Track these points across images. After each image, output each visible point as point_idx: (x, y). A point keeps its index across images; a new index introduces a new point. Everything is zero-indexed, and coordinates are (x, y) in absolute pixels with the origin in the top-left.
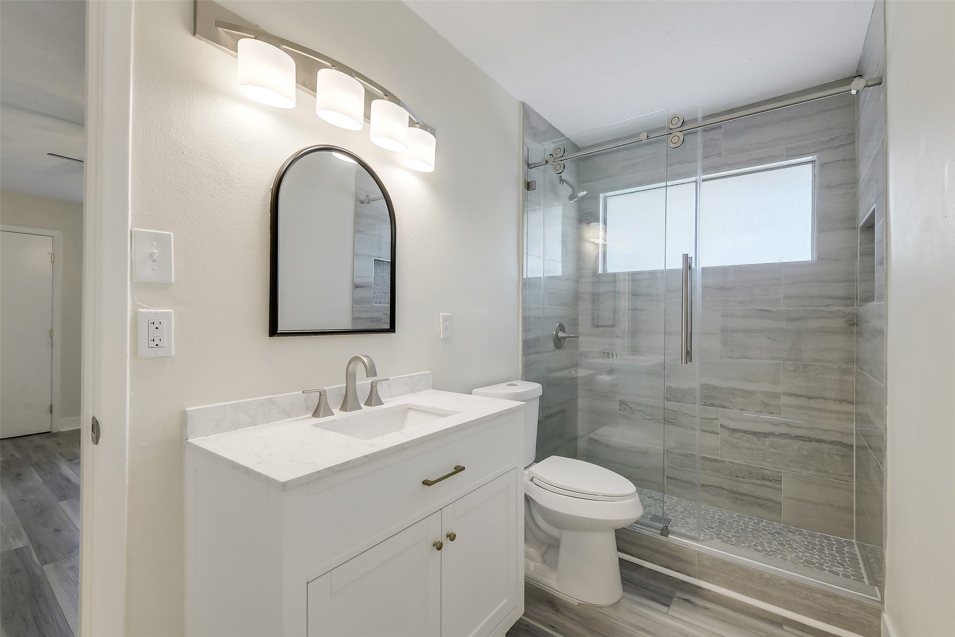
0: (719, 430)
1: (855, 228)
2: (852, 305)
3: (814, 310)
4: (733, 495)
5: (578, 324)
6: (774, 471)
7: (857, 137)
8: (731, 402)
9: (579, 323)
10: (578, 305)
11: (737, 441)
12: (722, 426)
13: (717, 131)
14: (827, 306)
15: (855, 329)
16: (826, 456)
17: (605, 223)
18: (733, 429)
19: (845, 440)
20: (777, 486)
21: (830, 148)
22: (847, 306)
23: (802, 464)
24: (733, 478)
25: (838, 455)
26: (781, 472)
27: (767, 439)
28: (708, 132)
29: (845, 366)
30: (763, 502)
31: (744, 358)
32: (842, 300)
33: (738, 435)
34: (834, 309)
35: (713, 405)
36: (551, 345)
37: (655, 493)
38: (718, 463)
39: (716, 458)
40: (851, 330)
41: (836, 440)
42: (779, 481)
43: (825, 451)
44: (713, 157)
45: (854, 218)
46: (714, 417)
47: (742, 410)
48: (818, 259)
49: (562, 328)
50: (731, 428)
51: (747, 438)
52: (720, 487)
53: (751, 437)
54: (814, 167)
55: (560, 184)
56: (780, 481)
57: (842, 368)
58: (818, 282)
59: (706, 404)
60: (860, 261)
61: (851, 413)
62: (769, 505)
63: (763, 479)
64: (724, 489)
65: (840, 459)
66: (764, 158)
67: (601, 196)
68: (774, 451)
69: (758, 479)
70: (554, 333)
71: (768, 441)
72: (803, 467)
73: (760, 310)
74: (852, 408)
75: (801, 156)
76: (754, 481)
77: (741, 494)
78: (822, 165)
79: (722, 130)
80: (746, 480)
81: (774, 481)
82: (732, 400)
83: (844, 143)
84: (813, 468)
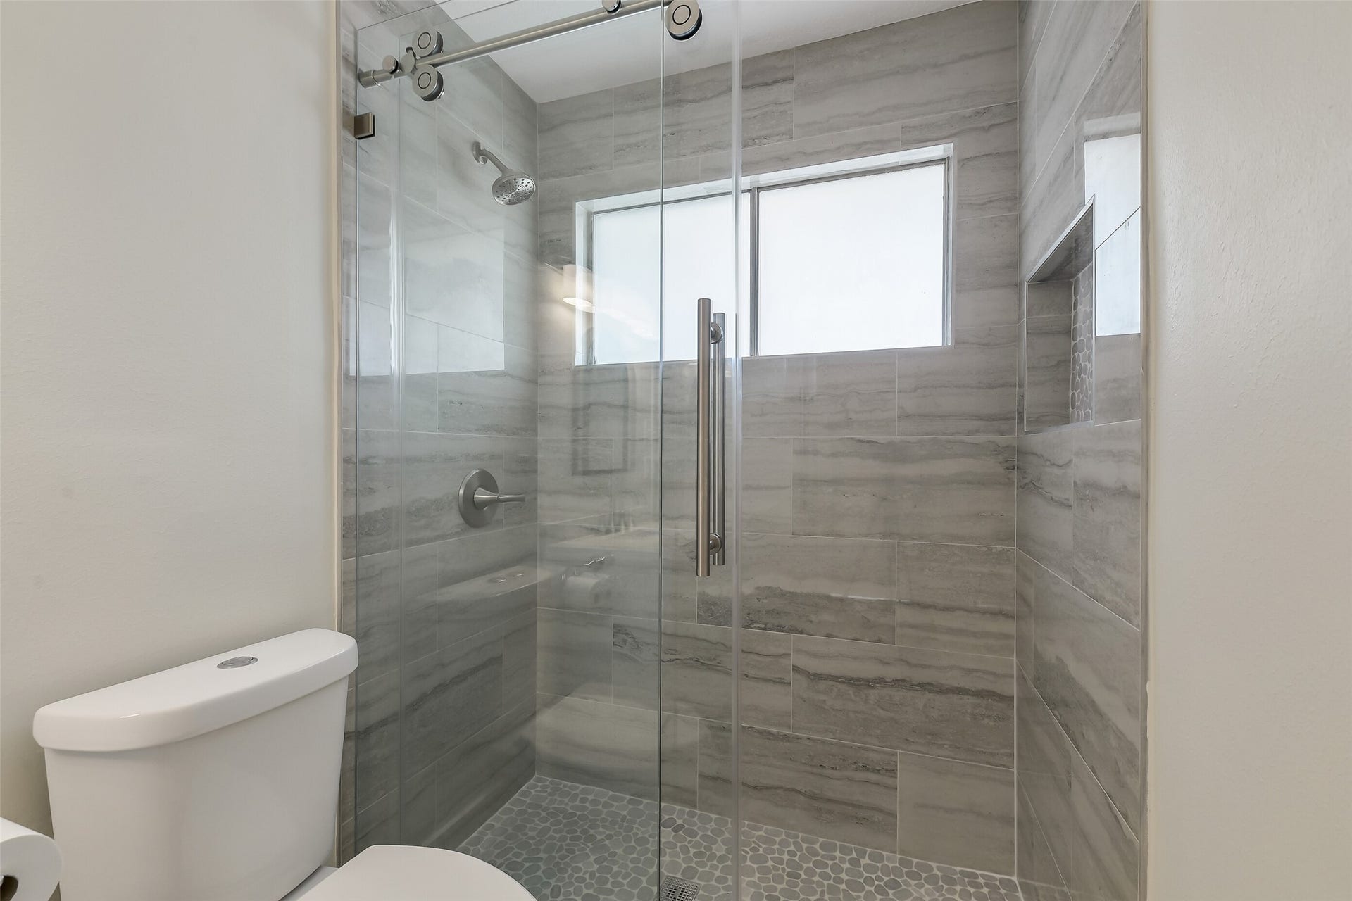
0: (791, 676)
1: (1016, 285)
2: (1011, 432)
3: (948, 442)
4: (815, 804)
5: (536, 471)
6: (884, 752)
7: (1020, 113)
8: (811, 622)
9: (540, 468)
10: (535, 431)
11: (824, 697)
12: (796, 669)
13: (785, 86)
14: (969, 433)
15: (1015, 475)
16: (969, 719)
17: (590, 265)
18: (815, 675)
19: (998, 688)
20: (888, 781)
21: (975, 129)
22: (1002, 433)
23: (930, 737)
24: (815, 770)
25: (988, 717)
26: (895, 754)
27: (872, 691)
28: (770, 87)
29: (999, 548)
30: (866, 814)
31: (832, 535)
32: (994, 422)
33: (823, 685)
34: (981, 438)
35: (780, 628)
36: (453, 519)
37: (678, 807)
38: (788, 741)
39: (786, 732)
40: (1009, 479)
41: (986, 688)
42: (892, 772)
43: (969, 711)
44: (778, 138)
45: (1014, 261)
46: (781, 651)
47: (828, 635)
48: (956, 342)
49: (486, 480)
50: (812, 672)
51: (839, 690)
52: (794, 790)
53: (843, 687)
54: (947, 170)
55: (478, 161)
56: (894, 771)
57: (994, 550)
58: (956, 387)
59: (768, 626)
60: (1028, 346)
61: (1008, 637)
62: (876, 820)
63: (865, 768)
64: (799, 792)
65: (992, 723)
66: (866, 143)
67: (580, 208)
68: (883, 713)
69: (857, 770)
70: (462, 491)
71: (873, 694)
72: (932, 743)
73: (860, 441)
74: (1011, 627)
75: (928, 143)
76: (849, 774)
77: (829, 800)
78: (963, 162)
79: (794, 85)
80: (836, 774)
81: (884, 771)
82: (813, 617)
83: (997, 121)
84: (947, 742)
